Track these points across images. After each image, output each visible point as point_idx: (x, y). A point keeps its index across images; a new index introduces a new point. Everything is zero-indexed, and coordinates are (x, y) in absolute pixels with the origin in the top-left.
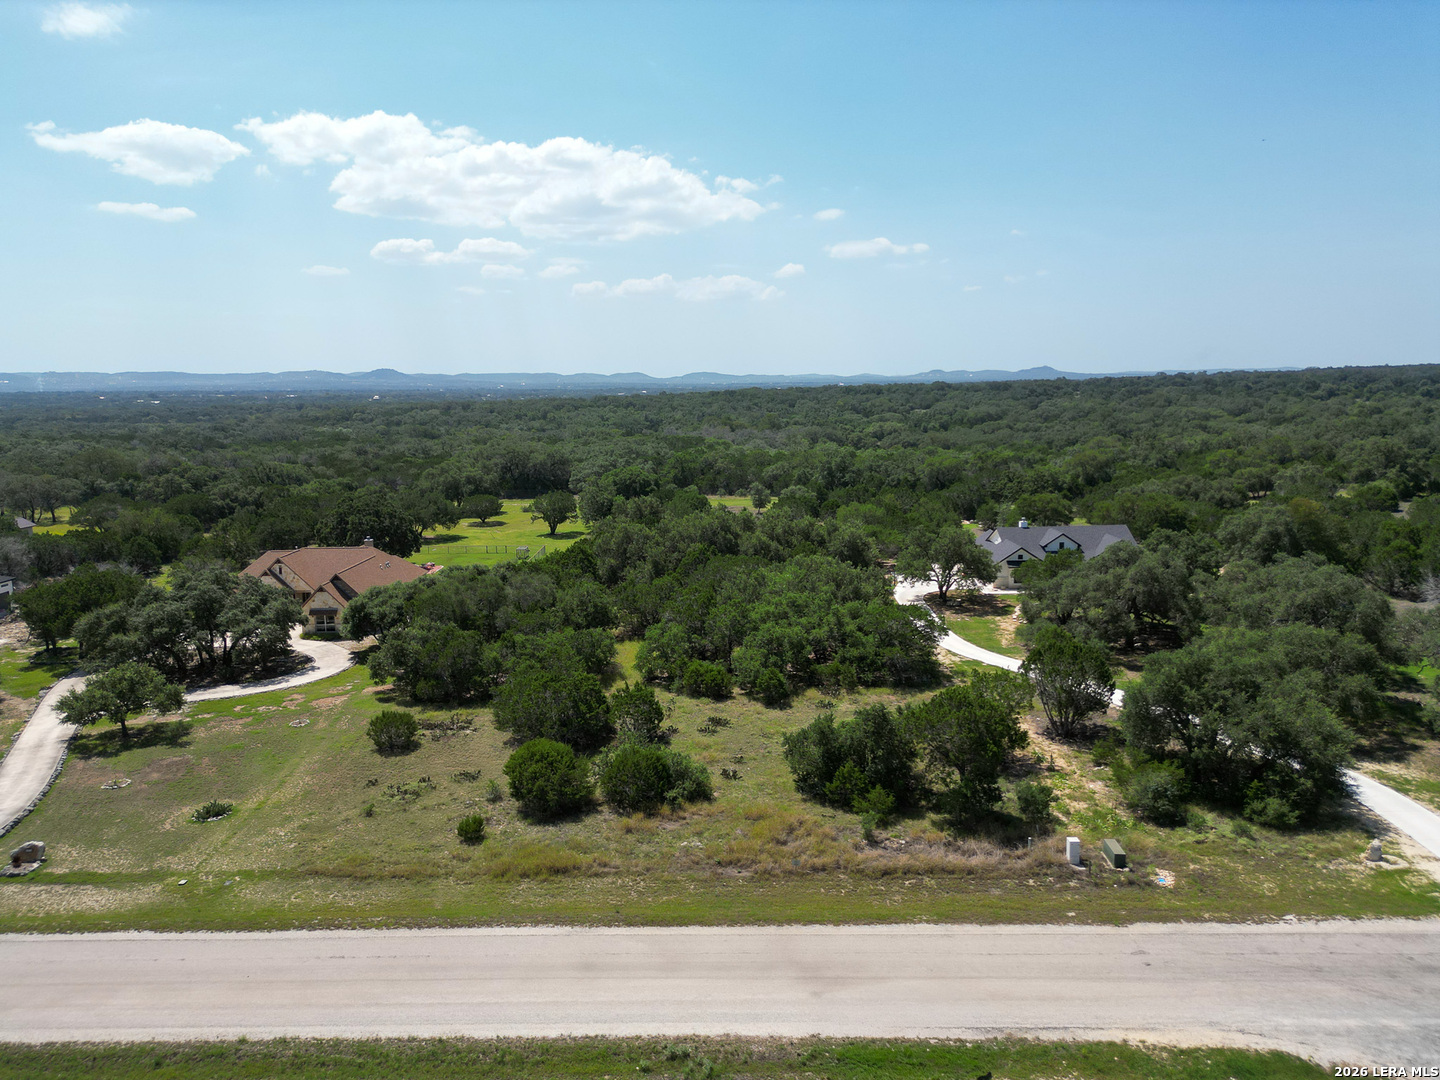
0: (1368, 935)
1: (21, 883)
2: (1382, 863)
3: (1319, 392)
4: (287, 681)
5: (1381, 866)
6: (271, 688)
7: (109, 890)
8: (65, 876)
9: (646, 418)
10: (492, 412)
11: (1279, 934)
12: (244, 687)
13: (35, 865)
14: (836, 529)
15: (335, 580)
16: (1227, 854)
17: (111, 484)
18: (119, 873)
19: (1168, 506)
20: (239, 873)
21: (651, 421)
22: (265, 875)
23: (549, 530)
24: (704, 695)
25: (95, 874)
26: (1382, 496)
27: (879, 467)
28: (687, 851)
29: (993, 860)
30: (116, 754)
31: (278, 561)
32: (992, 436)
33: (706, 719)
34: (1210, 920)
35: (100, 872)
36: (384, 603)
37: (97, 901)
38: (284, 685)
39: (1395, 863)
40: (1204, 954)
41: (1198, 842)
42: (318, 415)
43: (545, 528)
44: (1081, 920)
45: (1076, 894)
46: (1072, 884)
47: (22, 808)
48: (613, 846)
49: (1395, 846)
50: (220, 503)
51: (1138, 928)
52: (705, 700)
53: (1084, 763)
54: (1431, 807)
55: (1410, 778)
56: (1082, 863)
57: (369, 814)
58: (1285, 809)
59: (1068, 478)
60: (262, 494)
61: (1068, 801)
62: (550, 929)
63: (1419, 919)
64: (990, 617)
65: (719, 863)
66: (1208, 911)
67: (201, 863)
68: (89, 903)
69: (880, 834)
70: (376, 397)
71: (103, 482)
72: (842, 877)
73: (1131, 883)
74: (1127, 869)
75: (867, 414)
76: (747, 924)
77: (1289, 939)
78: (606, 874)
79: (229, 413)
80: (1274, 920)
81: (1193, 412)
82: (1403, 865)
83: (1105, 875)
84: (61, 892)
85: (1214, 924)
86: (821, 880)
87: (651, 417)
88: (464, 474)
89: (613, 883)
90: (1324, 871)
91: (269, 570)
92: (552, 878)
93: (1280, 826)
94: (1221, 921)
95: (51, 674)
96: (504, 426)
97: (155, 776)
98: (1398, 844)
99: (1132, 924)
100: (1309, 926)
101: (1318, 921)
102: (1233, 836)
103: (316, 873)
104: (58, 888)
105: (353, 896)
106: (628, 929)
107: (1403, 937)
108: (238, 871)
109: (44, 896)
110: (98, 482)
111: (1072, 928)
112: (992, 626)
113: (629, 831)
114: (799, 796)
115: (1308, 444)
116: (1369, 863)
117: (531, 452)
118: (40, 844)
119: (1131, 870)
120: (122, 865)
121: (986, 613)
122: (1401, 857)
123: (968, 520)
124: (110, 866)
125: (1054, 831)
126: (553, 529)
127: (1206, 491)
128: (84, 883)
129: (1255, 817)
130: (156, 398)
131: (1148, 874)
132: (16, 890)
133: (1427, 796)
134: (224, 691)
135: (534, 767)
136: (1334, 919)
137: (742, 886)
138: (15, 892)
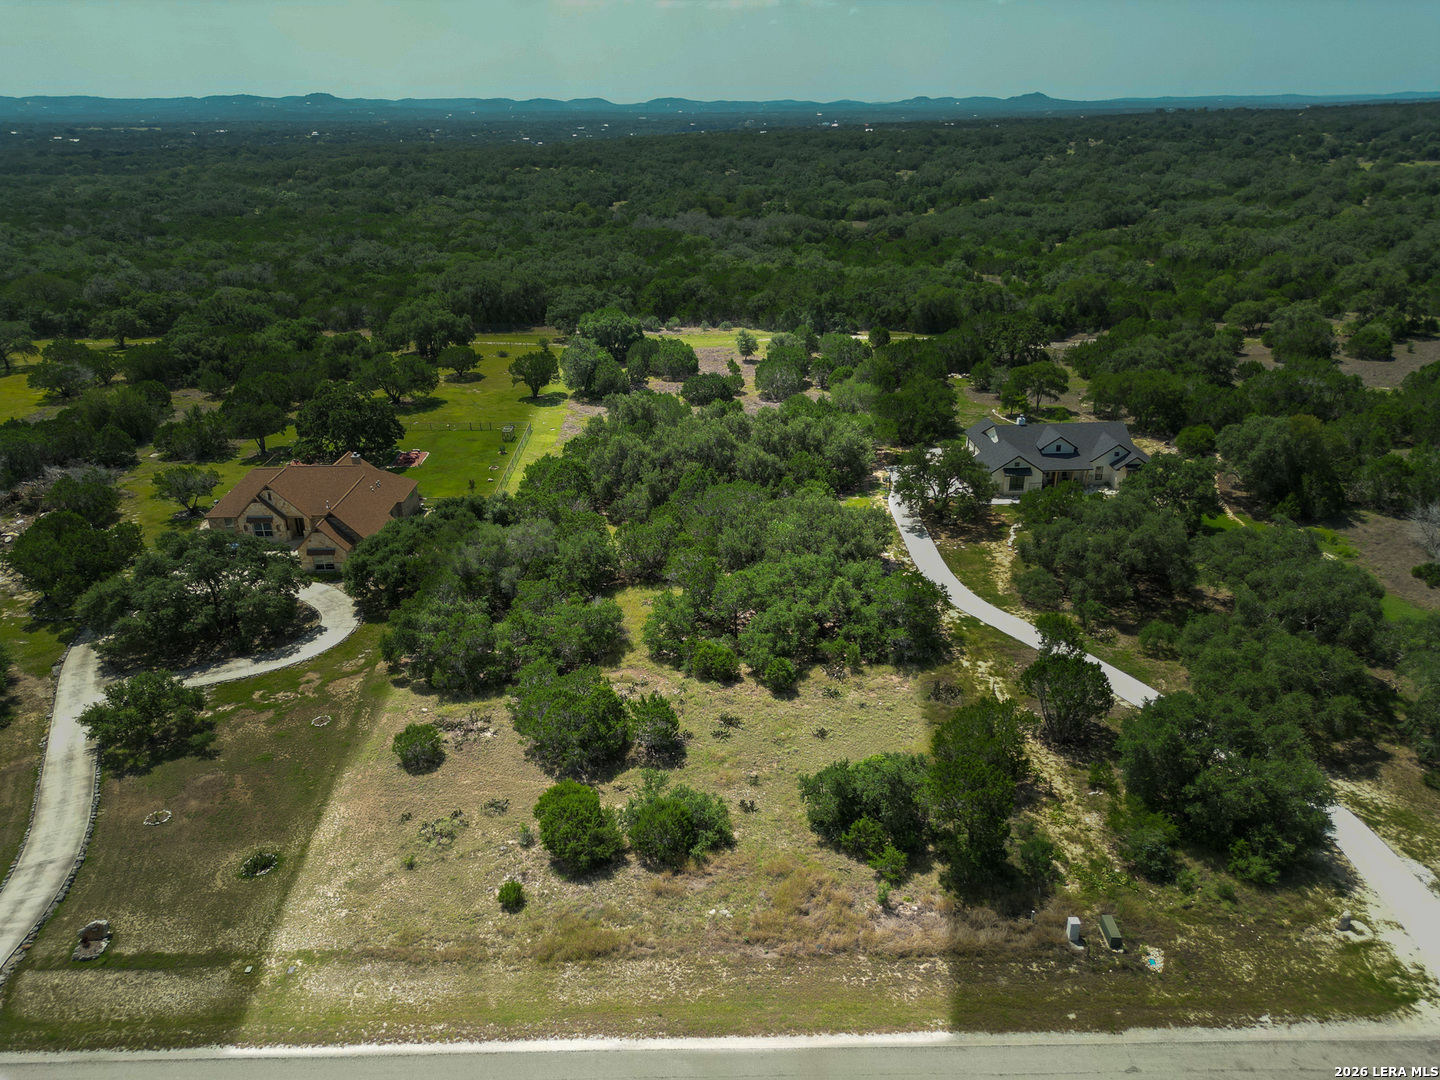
0: (1334, 1043)
1: (95, 968)
2: (1349, 933)
3: (1321, 151)
4: (298, 651)
5: (1348, 938)
6: (283, 662)
7: (180, 978)
8: (134, 958)
9: (614, 183)
10: (446, 171)
11: (1256, 1043)
12: (257, 661)
13: (104, 944)
14: (832, 429)
15: (329, 518)
16: (1209, 921)
17: (59, 315)
18: (185, 955)
19: (1165, 387)
20: (300, 954)
21: (619, 187)
22: (326, 957)
23: (530, 393)
24: (713, 678)
25: (160, 956)
26: (1377, 344)
27: (869, 294)
28: (716, 922)
29: (1000, 935)
30: (147, 771)
31: (266, 488)
32: (983, 222)
33: (717, 715)
34: (1195, 1024)
35: (167, 952)
36: (385, 559)
37: (172, 995)
38: (295, 659)
39: (1361, 933)
40: (1189, 1070)
41: (1186, 908)
42: (257, 170)
43: (528, 391)
44: (1081, 1026)
45: (1076, 983)
46: (1072, 970)
47: (73, 857)
48: (646, 913)
49: (1362, 907)
50: (182, 357)
51: (1134, 1035)
52: (714, 684)
53: (1079, 784)
54: (1397, 848)
55: (1381, 805)
56: (1080, 941)
57: (411, 866)
58: (1266, 869)
59: (1062, 310)
60: (225, 345)
61: (1065, 842)
62: (600, 1041)
63: (1379, 1021)
64: (984, 543)
65: (748, 942)
66: (1193, 1009)
67: (260, 939)
68: (165, 999)
69: (896, 897)
70: (315, 133)
71: (51, 313)
72: (861, 958)
73: (1125, 968)
74: (1121, 951)
75: (851, 178)
76: (780, 1033)
77: (1264, 1049)
78: (642, 957)
79: (158, 161)
80: (1251, 1022)
81: (1192, 185)
82: (1369, 936)
83: (1101, 957)
84: (136, 981)
85: (1199, 1030)
86: (842, 964)
87: (619, 182)
88: (437, 318)
89: (651, 968)
90: (1298, 943)
91: (258, 496)
92: (595, 962)
93: (1261, 884)
94: (1204, 1024)
95: (57, 636)
96: (461, 192)
97: (193, 804)
98: (1365, 903)
99: (1125, 1030)
100: (1282, 1032)
101: (1290, 1023)
102: (1217, 897)
103: (372, 955)
104: (131, 975)
105: (412, 989)
106: (671, 1040)
107: (1363, 1045)
108: (299, 951)
109: (120, 988)
110: (45, 313)
111: (1073, 1037)
112: (988, 558)
113: (659, 893)
114: (815, 838)
115: (1308, 260)
116: (1338, 932)
117: (503, 278)
118: (104, 922)
119: (1125, 952)
120: (186, 941)
121: (980, 537)
122: (1367, 922)
123: (960, 374)
124: (175, 944)
125: (1054, 892)
126: (535, 391)
127: (1204, 349)
128: (154, 969)
129: (1238, 873)
130: (73, 134)
131: (1140, 956)
132: (92, 979)
133: (1393, 831)
134: (239, 668)
135: (565, 828)
136: (1305, 1021)
137: (770, 973)
138: (92, 983)
